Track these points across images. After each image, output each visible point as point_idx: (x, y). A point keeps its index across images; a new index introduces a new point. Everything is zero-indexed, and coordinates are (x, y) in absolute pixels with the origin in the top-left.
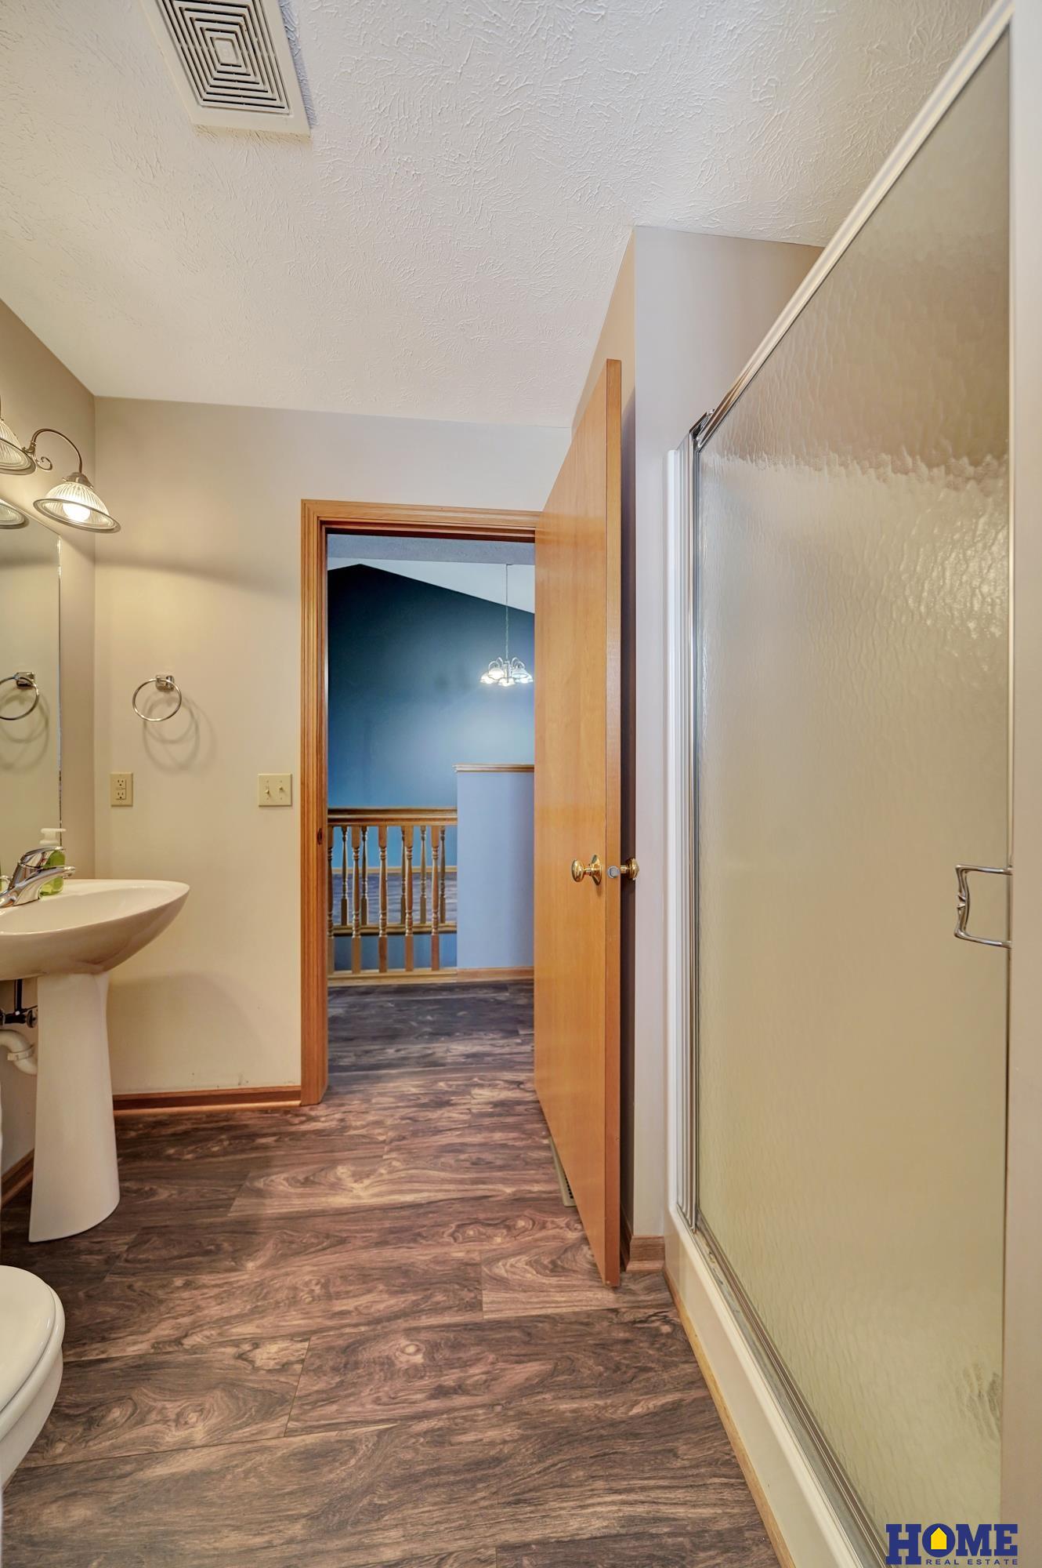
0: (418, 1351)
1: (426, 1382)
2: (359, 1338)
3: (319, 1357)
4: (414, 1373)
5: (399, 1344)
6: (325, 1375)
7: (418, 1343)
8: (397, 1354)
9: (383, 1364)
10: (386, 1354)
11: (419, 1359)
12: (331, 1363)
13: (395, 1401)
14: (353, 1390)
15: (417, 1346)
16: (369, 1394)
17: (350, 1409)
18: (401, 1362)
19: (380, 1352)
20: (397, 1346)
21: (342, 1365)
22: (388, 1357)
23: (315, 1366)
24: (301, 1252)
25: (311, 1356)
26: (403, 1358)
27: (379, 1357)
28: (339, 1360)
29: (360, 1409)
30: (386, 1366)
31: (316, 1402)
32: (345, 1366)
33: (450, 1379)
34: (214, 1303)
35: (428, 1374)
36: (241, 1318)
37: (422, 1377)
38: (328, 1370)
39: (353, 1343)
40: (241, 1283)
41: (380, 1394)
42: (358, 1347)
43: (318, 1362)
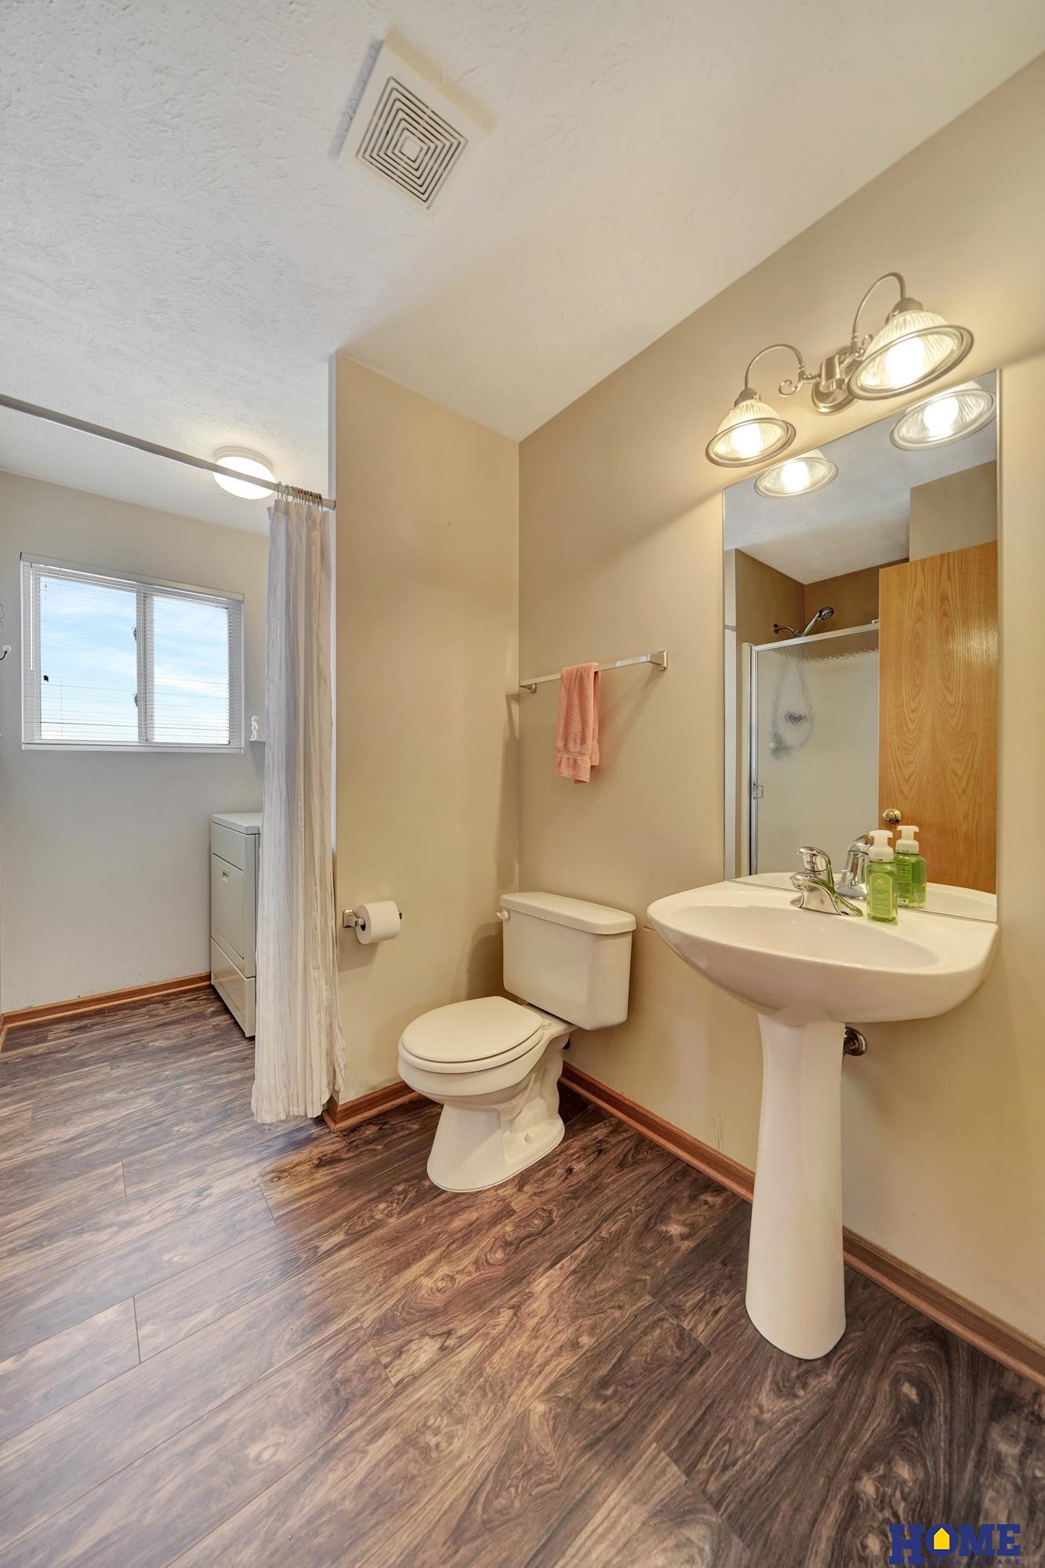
0: (257, 1459)
1: (236, 1434)
2: (340, 1424)
3: (371, 1379)
4: (252, 1436)
5: (285, 1450)
6: (354, 1371)
7: (261, 1467)
8: (283, 1438)
9: (295, 1419)
10: (297, 1429)
11: (252, 1451)
12: (354, 1383)
13: (266, 1396)
14: (317, 1378)
15: (260, 1464)
16: (297, 1384)
17: (310, 1364)
18: (274, 1433)
19: (306, 1426)
20: (286, 1446)
21: (341, 1389)
22: (293, 1427)
23: (370, 1370)
24: (499, 1469)
25: (380, 1375)
26: (273, 1439)
27: (303, 1421)
28: (349, 1390)
29: (300, 1369)
30: (290, 1418)
31: (347, 1349)
32: (337, 1391)
33: (206, 1456)
34: (526, 1349)
35: (236, 1442)
36: (485, 1357)
37: (242, 1435)
38: (353, 1377)
39: (341, 1416)
40: (525, 1383)
41: (286, 1391)
42: (334, 1415)
43: (369, 1375)
